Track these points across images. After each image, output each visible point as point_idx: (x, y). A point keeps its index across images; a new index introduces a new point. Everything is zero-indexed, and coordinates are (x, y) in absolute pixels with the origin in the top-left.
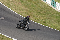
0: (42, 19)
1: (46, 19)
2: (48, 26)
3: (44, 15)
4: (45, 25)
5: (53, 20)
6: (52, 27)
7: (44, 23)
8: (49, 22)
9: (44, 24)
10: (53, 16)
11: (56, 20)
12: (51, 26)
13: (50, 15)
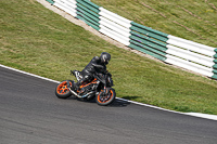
0: (6, 44)
1: (20, 46)
2: (30, 70)
3: (12, 30)
4: (19, 67)
5: (44, 49)
6: (42, 74)
7: (14, 61)
8: (31, 56)
9: (13, 66)
10: (45, 32)
11: (55, 49)
12: (41, 69)
13: (33, 29)
